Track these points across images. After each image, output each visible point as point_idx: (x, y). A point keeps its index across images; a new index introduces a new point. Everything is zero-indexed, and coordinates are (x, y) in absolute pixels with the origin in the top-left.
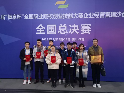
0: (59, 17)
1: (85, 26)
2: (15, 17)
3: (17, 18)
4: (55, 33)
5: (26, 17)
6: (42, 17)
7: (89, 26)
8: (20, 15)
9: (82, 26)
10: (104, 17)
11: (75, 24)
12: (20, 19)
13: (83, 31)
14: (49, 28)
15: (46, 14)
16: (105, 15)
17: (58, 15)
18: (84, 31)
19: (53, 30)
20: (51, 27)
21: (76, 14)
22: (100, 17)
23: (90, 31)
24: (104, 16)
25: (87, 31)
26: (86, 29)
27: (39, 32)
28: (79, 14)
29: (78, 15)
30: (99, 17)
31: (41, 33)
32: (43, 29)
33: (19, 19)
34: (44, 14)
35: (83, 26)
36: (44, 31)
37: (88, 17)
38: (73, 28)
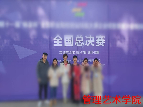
1: (100, 37)
4: (72, 45)
11: (90, 36)
14: (66, 39)
18: (99, 43)
19: (70, 42)
23: (104, 43)
25: (102, 43)
27: (56, 44)
36: (61, 42)
38: (89, 40)
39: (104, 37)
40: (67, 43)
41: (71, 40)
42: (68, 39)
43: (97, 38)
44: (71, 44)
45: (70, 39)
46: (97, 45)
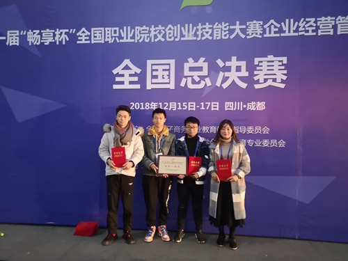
0: (184, 36)
1: (268, 62)
2: (48, 37)
3: (56, 41)
4: (172, 86)
5: (83, 37)
6: (130, 35)
7: (282, 61)
8: (64, 31)
9: (259, 62)
10: (332, 33)
11: (234, 58)
12: (64, 43)
13: (262, 81)
14: (153, 70)
15: (144, 27)
16: (335, 27)
17: (183, 28)
18: (266, 80)
19: (166, 77)
20: (160, 68)
21: (240, 25)
22: (320, 34)
23: (285, 78)
24: (332, 30)
25: (274, 80)
26: (272, 72)
27: (122, 83)
28: (248, 23)
29: (244, 27)
30: (315, 34)
31: (126, 86)
32: (136, 75)
33: (60, 42)
34: (139, 28)
35: (260, 64)
36: (136, 79)
37: (278, 35)
38: (230, 71)
39: (285, 60)
40: (154, 81)
41: (167, 73)
42: (157, 70)
43: (258, 66)
44: (169, 83)
45: (164, 70)
46: (257, 86)
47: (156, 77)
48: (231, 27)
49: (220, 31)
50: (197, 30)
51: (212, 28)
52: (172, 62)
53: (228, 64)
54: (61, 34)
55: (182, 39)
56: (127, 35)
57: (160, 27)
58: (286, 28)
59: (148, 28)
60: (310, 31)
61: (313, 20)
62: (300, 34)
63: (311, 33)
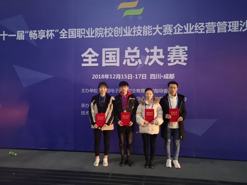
0: (125, 34)
1: (176, 49)
2: (42, 34)
3: (47, 37)
4: (118, 64)
5: (63, 34)
6: (92, 33)
7: (184, 49)
8: (52, 31)
9: (171, 49)
10: (214, 32)
11: (155, 47)
12: (52, 38)
13: (172, 61)
14: (106, 55)
15: (101, 29)
16: (216, 28)
17: (124, 29)
18: (175, 61)
19: (114, 59)
20: (111, 53)
21: (159, 27)
22: (207, 32)
23: (186, 59)
24: (214, 30)
25: (180, 61)
26: (179, 55)
27: (87, 62)
28: (164, 26)
29: (162, 28)
30: (204, 32)
31: (90, 64)
32: (95, 57)
33: (50, 38)
34: (97, 29)
35: (171, 51)
36: (96, 60)
37: (182, 33)
38: (153, 55)
39: (186, 48)
40: (107, 61)
41: (115, 56)
42: (109, 55)
44: (116, 63)
45: (113, 54)
46: (169, 64)
47: (108, 59)
48: (154, 28)
49: (146, 31)
50: (133, 30)
51: (142, 29)
52: (118, 50)
53: (152, 51)
54: (50, 33)
55: (124, 35)
56: (90, 33)
57: (110, 28)
58: (186, 29)
59: (103, 29)
60: (201, 31)
61: (203, 24)
62: (195, 32)
63: (201, 32)
